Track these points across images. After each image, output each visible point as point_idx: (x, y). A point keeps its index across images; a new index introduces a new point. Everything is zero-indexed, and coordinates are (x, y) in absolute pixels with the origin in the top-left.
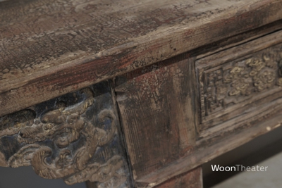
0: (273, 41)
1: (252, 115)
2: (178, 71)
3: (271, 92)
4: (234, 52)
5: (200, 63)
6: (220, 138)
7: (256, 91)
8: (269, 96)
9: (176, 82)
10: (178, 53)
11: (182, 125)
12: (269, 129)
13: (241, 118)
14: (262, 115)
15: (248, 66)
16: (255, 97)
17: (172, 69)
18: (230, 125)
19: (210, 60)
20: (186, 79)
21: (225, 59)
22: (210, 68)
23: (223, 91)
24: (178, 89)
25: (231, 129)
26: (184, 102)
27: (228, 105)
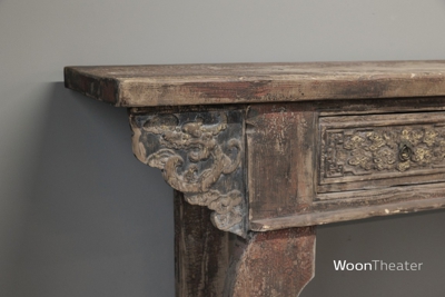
0: (393, 121)
1: (370, 193)
2: (303, 120)
3: (391, 174)
4: (356, 120)
5: (324, 121)
6: (337, 206)
7: (375, 168)
8: (389, 178)
9: (300, 130)
10: (305, 98)
11: (300, 177)
12: (387, 211)
13: (359, 193)
14: (382, 197)
15: (368, 138)
16: (375, 175)
17: (298, 117)
18: (348, 196)
19: (333, 121)
20: (309, 131)
21: (347, 124)
22: (332, 128)
23: (343, 156)
24: (301, 139)
25: (348, 200)
26: (305, 154)
27: (347, 173)
